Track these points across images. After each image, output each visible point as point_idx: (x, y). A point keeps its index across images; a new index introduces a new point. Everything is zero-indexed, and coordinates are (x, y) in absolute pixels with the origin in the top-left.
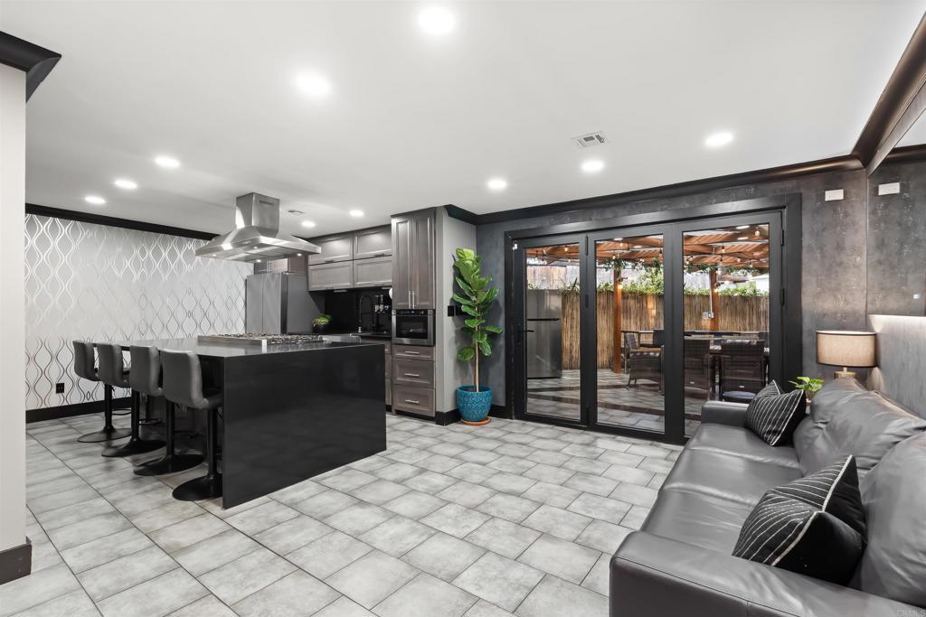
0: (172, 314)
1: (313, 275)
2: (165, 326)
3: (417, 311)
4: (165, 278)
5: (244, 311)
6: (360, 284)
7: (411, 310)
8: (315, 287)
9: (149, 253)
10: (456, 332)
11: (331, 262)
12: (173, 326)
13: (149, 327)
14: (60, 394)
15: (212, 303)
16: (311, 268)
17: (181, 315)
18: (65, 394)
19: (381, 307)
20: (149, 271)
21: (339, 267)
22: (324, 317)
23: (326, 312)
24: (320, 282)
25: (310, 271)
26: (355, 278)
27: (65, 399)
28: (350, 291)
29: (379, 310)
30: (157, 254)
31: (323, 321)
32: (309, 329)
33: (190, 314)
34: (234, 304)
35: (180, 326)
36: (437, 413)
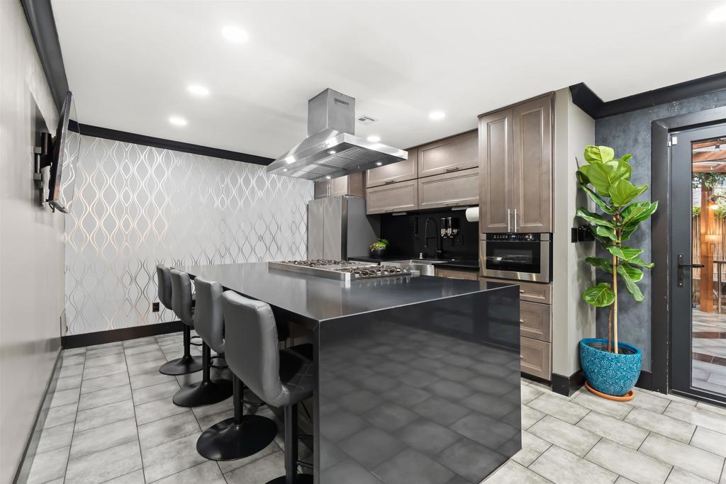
0: (247, 238)
1: (371, 198)
2: (240, 250)
3: (521, 235)
4: (241, 204)
5: (306, 235)
6: (425, 205)
7: (509, 235)
8: (372, 210)
9: (228, 180)
10: (579, 264)
11: (392, 182)
12: (247, 249)
13: (228, 250)
14: (156, 313)
15: (279, 228)
16: (368, 191)
17: (254, 239)
18: (160, 313)
19: (449, 231)
20: (228, 197)
21: (401, 187)
22: (381, 241)
23: (382, 236)
24: (380, 204)
25: (368, 195)
26: (420, 198)
27: (160, 317)
28: (410, 213)
29: (446, 234)
30: (234, 181)
31: (380, 246)
32: (365, 254)
33: (261, 238)
34: (298, 228)
35: (253, 249)
36: (554, 376)
